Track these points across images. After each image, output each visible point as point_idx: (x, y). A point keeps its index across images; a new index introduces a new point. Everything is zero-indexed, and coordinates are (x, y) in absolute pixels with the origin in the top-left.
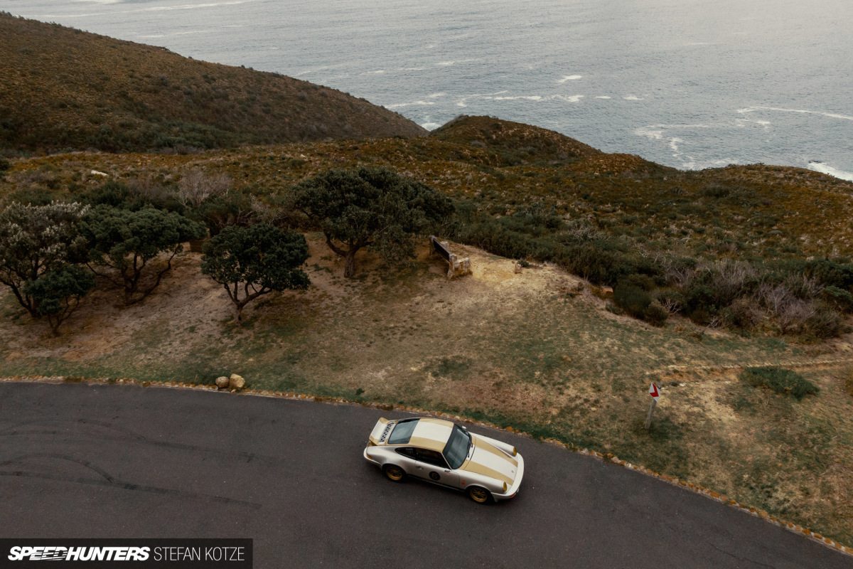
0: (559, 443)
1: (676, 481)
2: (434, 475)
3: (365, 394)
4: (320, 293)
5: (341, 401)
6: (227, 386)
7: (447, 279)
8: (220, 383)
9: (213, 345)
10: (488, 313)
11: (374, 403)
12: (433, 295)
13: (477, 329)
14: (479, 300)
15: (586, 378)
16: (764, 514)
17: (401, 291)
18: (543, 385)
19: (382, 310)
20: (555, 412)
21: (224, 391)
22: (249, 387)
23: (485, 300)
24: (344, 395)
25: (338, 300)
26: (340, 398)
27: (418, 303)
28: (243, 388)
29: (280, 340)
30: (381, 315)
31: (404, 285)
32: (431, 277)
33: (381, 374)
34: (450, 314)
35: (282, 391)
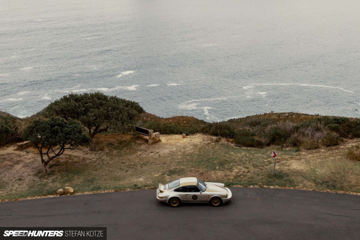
2: (195, 197)
3: (139, 186)
4: (81, 158)
5: (129, 190)
6: (64, 193)
7: (149, 144)
8: (60, 192)
9: (39, 183)
10: (179, 153)
11: (146, 188)
12: (146, 151)
13: (178, 159)
14: (172, 150)
15: (240, 165)
16: (329, 190)
17: (128, 151)
18: (222, 170)
19: (123, 159)
20: (232, 178)
21: (64, 196)
22: (76, 192)
23: (174, 149)
24: (129, 187)
25: (95, 159)
26: (127, 189)
27: (140, 155)
28: (74, 193)
29: (76, 176)
30: (124, 161)
31: (127, 149)
32: (140, 144)
33: (141, 179)
34: (160, 156)
35: (96, 191)
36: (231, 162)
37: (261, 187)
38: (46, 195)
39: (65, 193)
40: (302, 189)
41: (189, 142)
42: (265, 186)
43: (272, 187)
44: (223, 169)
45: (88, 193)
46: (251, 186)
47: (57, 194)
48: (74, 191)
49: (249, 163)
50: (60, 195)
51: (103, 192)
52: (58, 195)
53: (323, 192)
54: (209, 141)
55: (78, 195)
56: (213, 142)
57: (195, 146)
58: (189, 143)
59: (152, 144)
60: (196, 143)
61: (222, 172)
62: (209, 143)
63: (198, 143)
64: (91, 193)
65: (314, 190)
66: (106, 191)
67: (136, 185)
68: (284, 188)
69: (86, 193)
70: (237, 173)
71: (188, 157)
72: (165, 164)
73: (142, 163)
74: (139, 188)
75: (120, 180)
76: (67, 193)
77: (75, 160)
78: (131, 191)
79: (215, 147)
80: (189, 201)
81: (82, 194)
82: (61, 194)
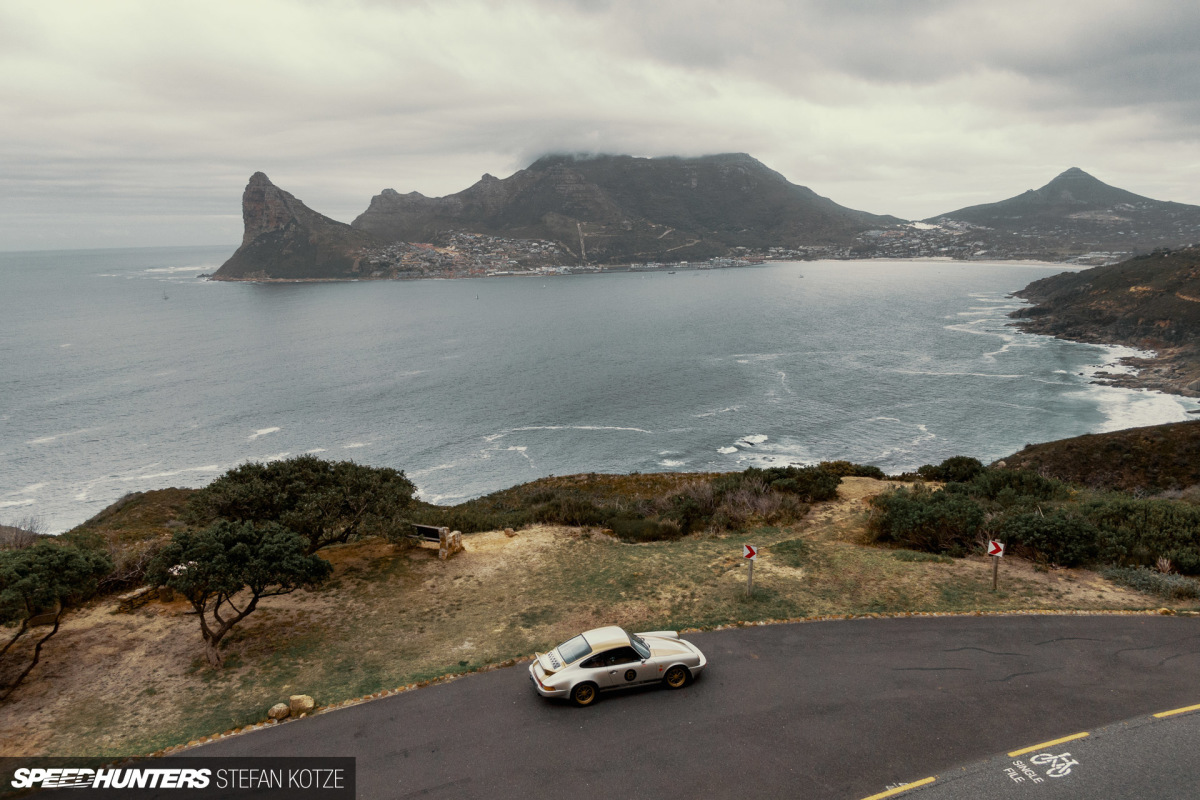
0: (694, 630)
1: (802, 620)
2: (631, 674)
3: (471, 663)
4: (294, 613)
5: (452, 677)
6: (289, 714)
7: (441, 560)
8: (279, 712)
9: (208, 694)
10: (519, 572)
11: (491, 666)
12: (442, 576)
13: (524, 585)
14: (498, 566)
15: (667, 583)
16: (875, 614)
17: (401, 582)
18: (638, 599)
19: (398, 603)
20: (667, 613)
21: (289, 720)
22: (321, 704)
23: (503, 564)
24: (449, 671)
25: (329, 611)
26: (447, 675)
27: (433, 587)
28: (315, 708)
29: (301, 661)
30: (403, 607)
31: (398, 576)
32: (421, 562)
33: (467, 646)
34: (480, 584)
35: (369, 693)
36: (645, 577)
37: (739, 625)
38: (241, 728)
39: (292, 712)
40: (823, 619)
41: (528, 544)
42: (746, 623)
43: (762, 623)
44: (636, 596)
45: (352, 702)
46: (719, 628)
47: (270, 718)
48: (315, 704)
49: (682, 574)
50: (280, 720)
51: (390, 694)
52: (276, 722)
53: (867, 620)
54: (571, 538)
55: (328, 714)
56: (579, 539)
57: (544, 551)
58: (529, 546)
59: (449, 558)
60: (544, 544)
61: (639, 602)
62: (572, 543)
63: (550, 545)
64: (360, 701)
65: (847, 617)
66: (396, 690)
67: (463, 664)
68: (786, 621)
69: (348, 703)
70: (672, 600)
71: (545, 579)
72: (501, 600)
73: (447, 604)
74: (473, 669)
75: (417, 656)
76: (298, 713)
77: (281, 618)
78: (459, 681)
79: (589, 549)
80: (617, 686)
81: (338, 708)
82: (281, 717)
